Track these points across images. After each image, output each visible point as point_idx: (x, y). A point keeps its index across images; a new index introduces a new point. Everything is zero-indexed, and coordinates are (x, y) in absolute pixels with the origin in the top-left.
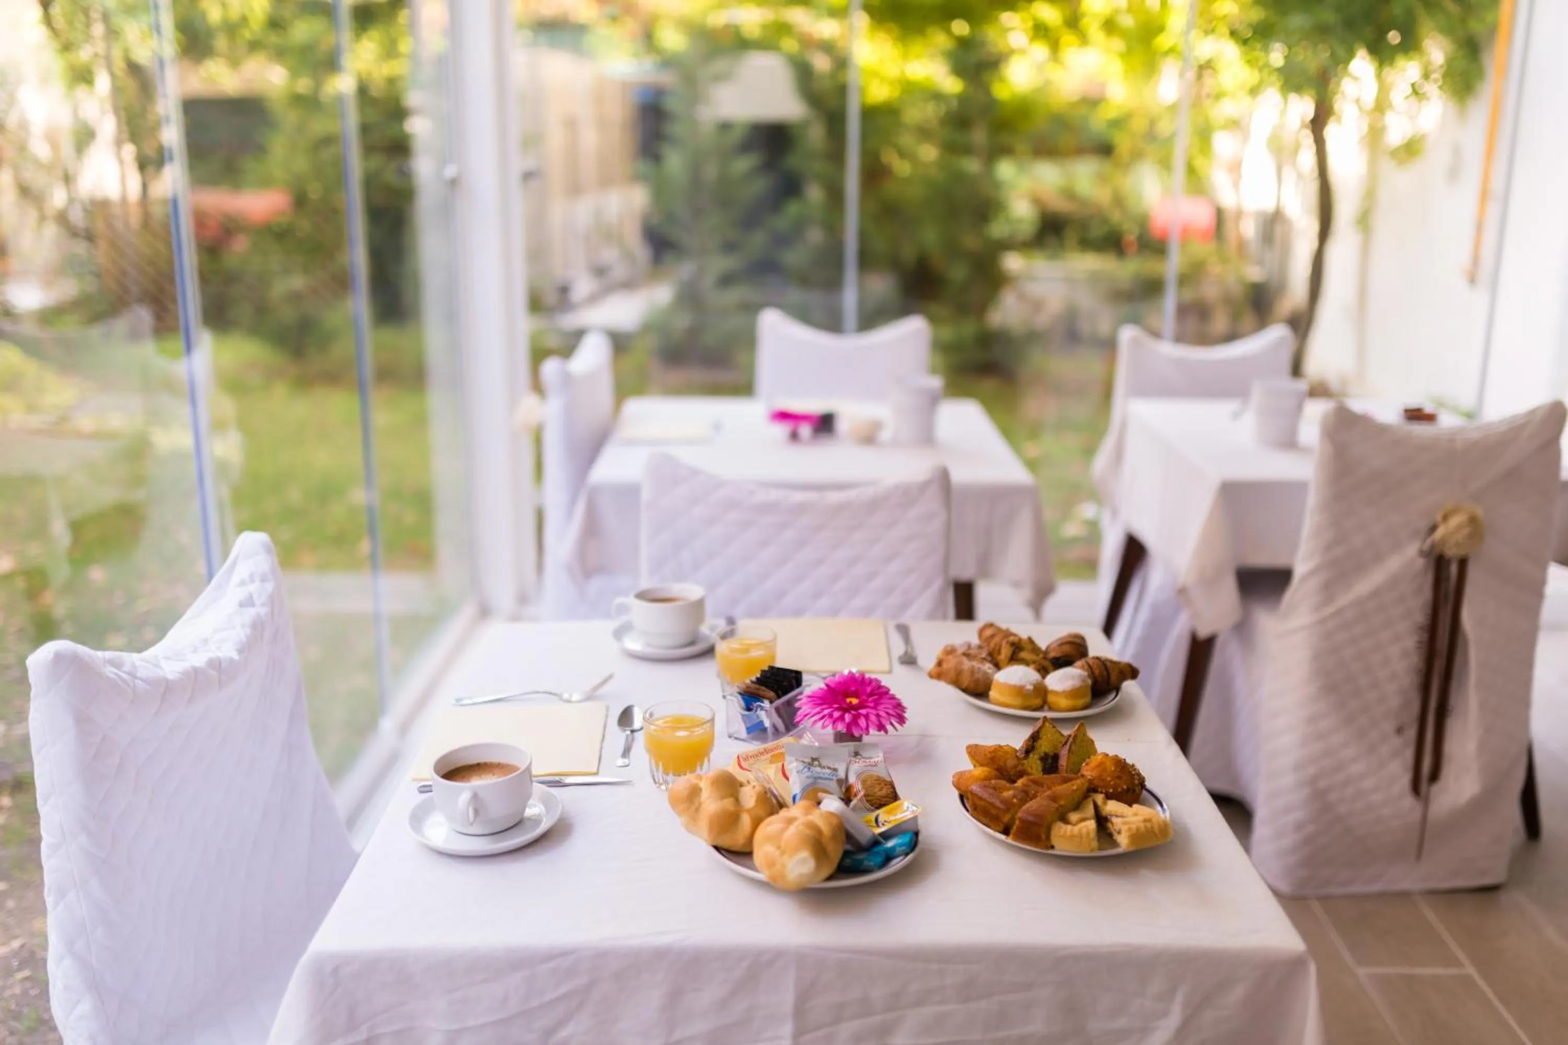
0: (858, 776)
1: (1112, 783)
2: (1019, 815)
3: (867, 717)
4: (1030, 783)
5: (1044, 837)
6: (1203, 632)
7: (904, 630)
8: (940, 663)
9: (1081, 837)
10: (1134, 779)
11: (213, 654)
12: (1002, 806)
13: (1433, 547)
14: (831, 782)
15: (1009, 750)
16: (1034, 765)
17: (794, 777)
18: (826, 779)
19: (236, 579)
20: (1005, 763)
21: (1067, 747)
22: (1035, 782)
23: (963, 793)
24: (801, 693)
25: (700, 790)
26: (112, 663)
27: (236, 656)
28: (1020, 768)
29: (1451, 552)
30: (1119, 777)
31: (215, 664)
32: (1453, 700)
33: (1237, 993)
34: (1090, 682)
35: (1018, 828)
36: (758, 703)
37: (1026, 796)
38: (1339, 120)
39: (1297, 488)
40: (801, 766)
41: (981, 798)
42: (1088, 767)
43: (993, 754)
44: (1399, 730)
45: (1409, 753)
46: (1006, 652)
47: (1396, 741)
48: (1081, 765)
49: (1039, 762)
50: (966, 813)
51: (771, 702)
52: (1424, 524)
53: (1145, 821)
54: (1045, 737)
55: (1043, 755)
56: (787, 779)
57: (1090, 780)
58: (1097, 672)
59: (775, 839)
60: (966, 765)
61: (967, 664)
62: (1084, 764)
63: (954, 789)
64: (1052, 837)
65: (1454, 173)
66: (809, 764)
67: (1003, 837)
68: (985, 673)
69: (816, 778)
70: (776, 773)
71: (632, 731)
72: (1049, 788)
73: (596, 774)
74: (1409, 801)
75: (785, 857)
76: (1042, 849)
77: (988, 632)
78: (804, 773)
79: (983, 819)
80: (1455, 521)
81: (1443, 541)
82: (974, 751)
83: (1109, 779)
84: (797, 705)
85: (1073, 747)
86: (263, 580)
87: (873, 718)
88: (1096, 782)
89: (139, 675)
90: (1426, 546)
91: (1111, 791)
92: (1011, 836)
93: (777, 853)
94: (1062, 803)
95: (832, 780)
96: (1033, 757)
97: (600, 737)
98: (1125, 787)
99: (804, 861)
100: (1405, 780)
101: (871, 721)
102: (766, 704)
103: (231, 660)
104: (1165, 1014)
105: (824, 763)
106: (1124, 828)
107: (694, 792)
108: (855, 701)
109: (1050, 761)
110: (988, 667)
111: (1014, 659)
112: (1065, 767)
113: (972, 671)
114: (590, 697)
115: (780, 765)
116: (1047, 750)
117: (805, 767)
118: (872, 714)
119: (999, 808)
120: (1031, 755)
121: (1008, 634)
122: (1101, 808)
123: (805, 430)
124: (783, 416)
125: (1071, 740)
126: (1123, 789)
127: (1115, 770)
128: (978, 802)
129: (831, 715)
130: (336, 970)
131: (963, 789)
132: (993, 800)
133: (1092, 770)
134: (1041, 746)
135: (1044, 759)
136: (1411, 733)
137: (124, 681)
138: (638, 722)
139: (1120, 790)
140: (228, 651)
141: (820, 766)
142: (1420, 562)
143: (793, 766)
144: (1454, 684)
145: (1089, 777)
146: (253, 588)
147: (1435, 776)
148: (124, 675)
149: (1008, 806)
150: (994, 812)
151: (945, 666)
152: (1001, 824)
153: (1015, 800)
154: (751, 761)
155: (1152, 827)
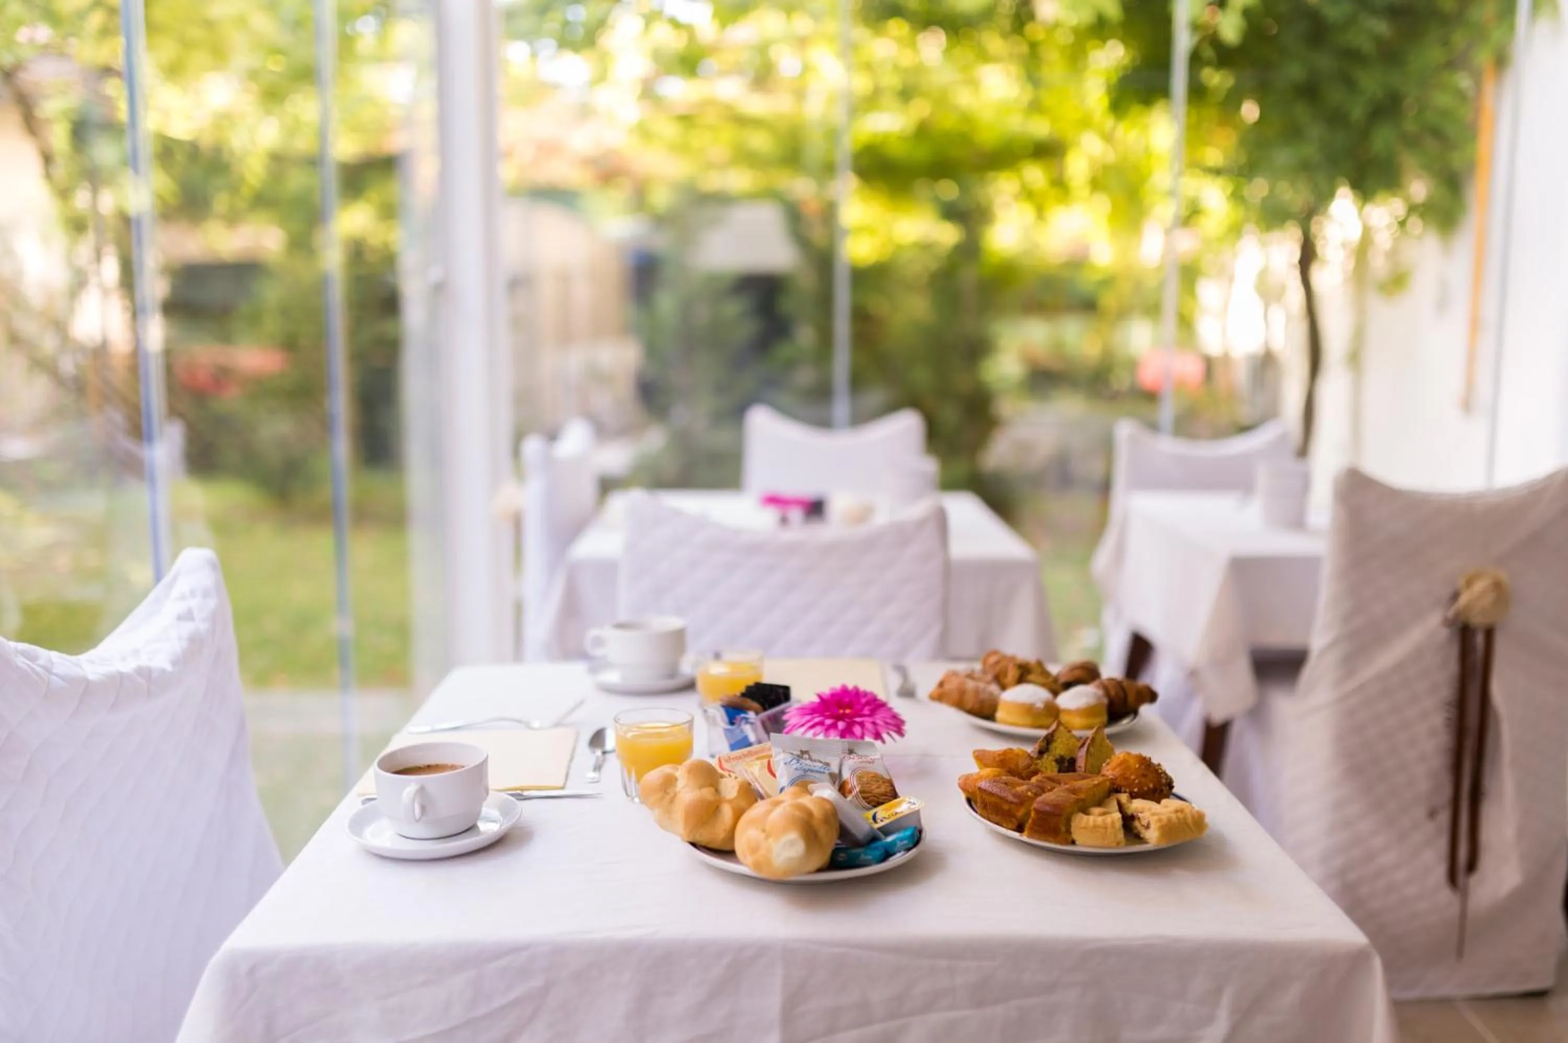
0: (853, 772)
1: (1137, 781)
2: (1035, 805)
3: (862, 724)
4: (1044, 780)
5: (1063, 829)
6: (1218, 717)
7: (902, 670)
8: (941, 684)
9: (1106, 828)
10: (1161, 778)
11: (144, 661)
12: (1015, 800)
13: (1457, 615)
14: (822, 775)
15: (1020, 753)
16: (1048, 766)
17: (780, 770)
18: (817, 772)
19: (175, 592)
20: (1017, 765)
21: (1085, 748)
22: (1050, 779)
23: (970, 796)
24: (790, 707)
25: (676, 779)
26: (24, 654)
27: (168, 667)
28: (1033, 767)
29: (1477, 620)
30: (1144, 776)
31: (144, 673)
32: (1488, 783)
33: (1291, 996)
34: (1105, 701)
35: (1034, 822)
36: (743, 715)
37: (1042, 790)
38: (1324, 262)
39: (1309, 564)
40: (789, 758)
41: (991, 794)
42: (1109, 767)
43: (1002, 757)
44: (1432, 814)
45: (1443, 843)
46: (1012, 674)
47: (1429, 827)
48: (1102, 765)
49: (1054, 763)
50: (974, 814)
51: (757, 713)
52: (1446, 592)
53: (1176, 811)
54: (1059, 740)
55: (1058, 757)
56: (774, 775)
57: (1112, 779)
58: (1113, 693)
59: (760, 822)
60: (973, 768)
61: (970, 685)
62: (1104, 765)
63: (961, 791)
64: (1073, 830)
65: (1442, 304)
66: (798, 756)
67: (1016, 835)
68: (991, 694)
69: (805, 771)
70: (761, 769)
71: (604, 753)
72: (1066, 784)
73: (563, 788)
74: (1446, 895)
75: (771, 840)
76: (1061, 844)
77: (993, 659)
78: (793, 765)
79: (993, 817)
80: (1479, 586)
81: (1467, 607)
82: (981, 757)
83: (1133, 777)
84: (785, 717)
85: (1092, 749)
86: (206, 595)
87: (869, 726)
88: (1118, 782)
89: (55, 671)
90: (1451, 613)
91: (1136, 790)
92: (1026, 832)
93: (762, 836)
94: (1082, 796)
95: (824, 773)
96: (1048, 759)
97: (568, 757)
98: (1151, 786)
99: (792, 843)
100: (1440, 871)
101: (867, 729)
102: (751, 715)
103: (163, 671)
104: (1210, 1019)
105: (814, 756)
106: (1153, 821)
107: (669, 782)
108: (848, 711)
109: (1066, 764)
110: (994, 688)
111: (1021, 680)
112: (1083, 769)
113: (977, 692)
114: (557, 725)
115: (765, 761)
116: (1062, 753)
117: (794, 759)
118: (867, 721)
119: (1011, 803)
120: (1045, 756)
121: (1013, 659)
122: (1125, 806)
123: (796, 514)
124: (773, 500)
125: (1088, 741)
126: (1149, 788)
127: (1139, 767)
128: (988, 799)
129: (821, 723)
130: (252, 971)
131: (970, 790)
132: (1004, 795)
133: (1113, 769)
134: (1056, 748)
135: (1060, 761)
136: (1444, 818)
137: (37, 673)
138: (610, 742)
139: (1146, 788)
140: (161, 661)
141: (810, 759)
142: (1444, 633)
143: (780, 759)
144: (1487, 768)
145: (1110, 777)
146: (193, 603)
147: (1472, 865)
148: (38, 669)
149: (1023, 800)
150: (1006, 807)
151: (947, 687)
152: (1014, 820)
153: (1029, 793)
154: (734, 763)
155: (1185, 818)
